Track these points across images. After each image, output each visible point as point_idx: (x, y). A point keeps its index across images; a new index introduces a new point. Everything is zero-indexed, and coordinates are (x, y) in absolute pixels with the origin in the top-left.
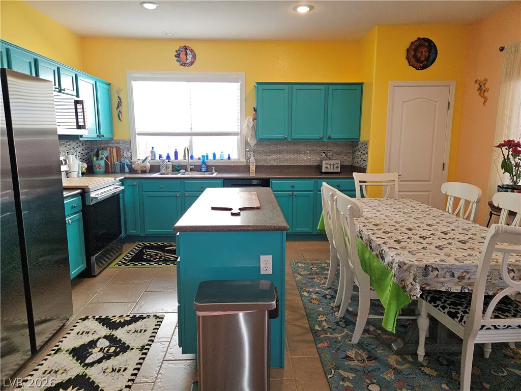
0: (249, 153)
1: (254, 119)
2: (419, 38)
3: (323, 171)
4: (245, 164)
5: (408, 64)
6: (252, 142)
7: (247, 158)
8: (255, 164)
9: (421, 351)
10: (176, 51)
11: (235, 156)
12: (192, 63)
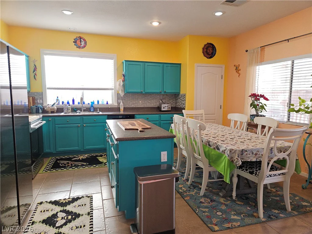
0: (119, 100)
1: (123, 81)
2: (208, 43)
3: (162, 110)
4: (117, 107)
5: (203, 55)
6: (122, 94)
7: (119, 104)
8: (123, 107)
9: (234, 194)
10: (74, 39)
11: (110, 102)
12: (84, 46)
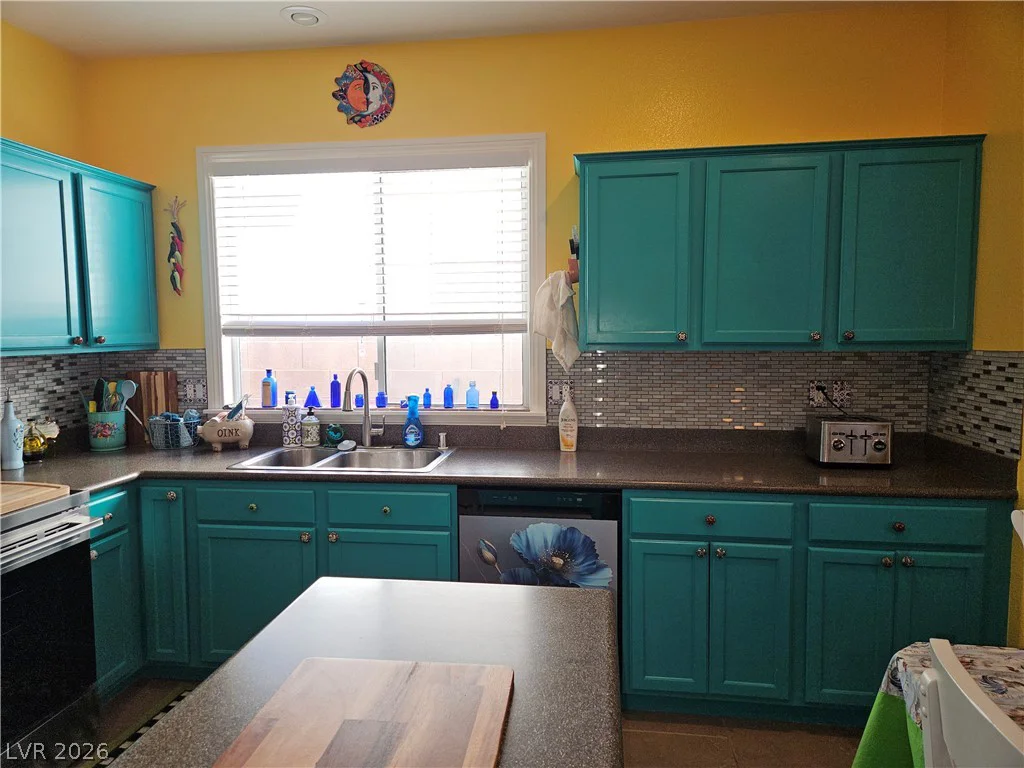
0: (556, 388)
1: (573, 279)
3: (824, 458)
4: (544, 424)
6: (566, 356)
7: (552, 406)
8: (574, 425)
10: (337, 80)
12: (384, 112)
